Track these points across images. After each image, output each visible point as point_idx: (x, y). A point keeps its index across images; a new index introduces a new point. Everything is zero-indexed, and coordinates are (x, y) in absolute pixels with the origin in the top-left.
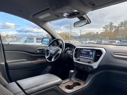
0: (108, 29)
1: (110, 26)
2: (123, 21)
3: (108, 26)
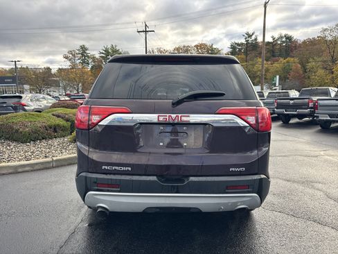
1: (82, 54)
2: (109, 46)
3: (77, 54)
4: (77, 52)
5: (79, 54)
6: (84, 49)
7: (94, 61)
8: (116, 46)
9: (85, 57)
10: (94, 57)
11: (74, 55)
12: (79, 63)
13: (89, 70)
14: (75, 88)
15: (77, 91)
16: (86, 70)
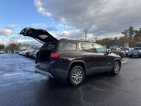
0: (128, 34)
1: (130, 30)
3: (128, 31)
4: (128, 30)
5: (129, 30)
6: (131, 28)
7: (136, 33)
11: (126, 32)
12: (129, 34)
13: (133, 37)
14: (122, 46)
15: (123, 47)
16: (132, 37)
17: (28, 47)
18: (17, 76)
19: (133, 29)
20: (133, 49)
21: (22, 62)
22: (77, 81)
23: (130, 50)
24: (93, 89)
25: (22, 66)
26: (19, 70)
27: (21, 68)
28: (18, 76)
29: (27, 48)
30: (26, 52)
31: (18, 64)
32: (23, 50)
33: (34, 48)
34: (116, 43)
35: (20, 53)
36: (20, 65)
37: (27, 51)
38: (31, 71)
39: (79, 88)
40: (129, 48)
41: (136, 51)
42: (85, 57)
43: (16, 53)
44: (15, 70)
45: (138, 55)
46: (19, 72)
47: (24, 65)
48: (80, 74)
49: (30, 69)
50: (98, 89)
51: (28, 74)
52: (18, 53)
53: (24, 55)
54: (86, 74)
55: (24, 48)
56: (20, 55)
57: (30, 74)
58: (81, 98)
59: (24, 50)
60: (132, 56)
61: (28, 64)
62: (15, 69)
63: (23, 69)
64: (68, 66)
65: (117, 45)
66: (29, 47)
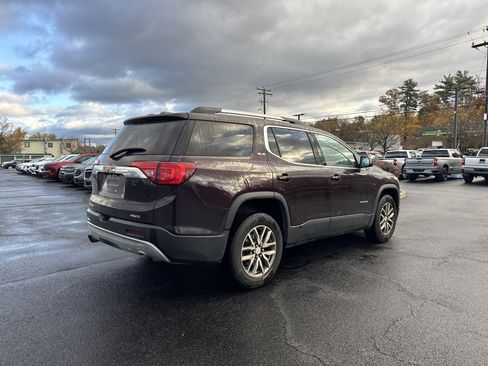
0: (399, 105)
1: (407, 94)
2: (454, 75)
3: (400, 94)
4: (400, 90)
5: (402, 93)
6: (410, 85)
7: (425, 101)
8: (466, 72)
9: (411, 96)
10: (426, 96)
11: (395, 97)
12: (402, 106)
13: (416, 114)
14: (380, 143)
15: (384, 147)
16: (411, 115)
17: (51, 146)
18: (19, 257)
19: (415, 88)
20: (419, 153)
21: (31, 199)
22: (260, 270)
23: (409, 156)
24: (321, 294)
25: (36, 214)
26: (23, 230)
27: (30, 223)
28: (25, 255)
29: (49, 150)
30: (44, 163)
31: (17, 209)
32: (33, 157)
33: (75, 149)
34: (361, 136)
35: (23, 166)
36: (24, 212)
37: (47, 160)
38: (75, 234)
39: (273, 296)
40: (408, 151)
41: (430, 160)
42: (287, 180)
43: (6, 167)
44: (9, 231)
45: (434, 172)
46: (26, 239)
47: (43, 212)
48: (269, 242)
49: (70, 226)
50: (341, 294)
51: (65, 247)
52: (14, 167)
53: (39, 176)
54: (288, 242)
55: (35, 148)
56: (23, 173)
57: (72, 246)
58: (289, 334)
59: (36, 156)
60: (416, 176)
61: (58, 207)
62: (8, 226)
63: (42, 227)
64: (225, 213)
65: (364, 141)
66: (56, 145)
